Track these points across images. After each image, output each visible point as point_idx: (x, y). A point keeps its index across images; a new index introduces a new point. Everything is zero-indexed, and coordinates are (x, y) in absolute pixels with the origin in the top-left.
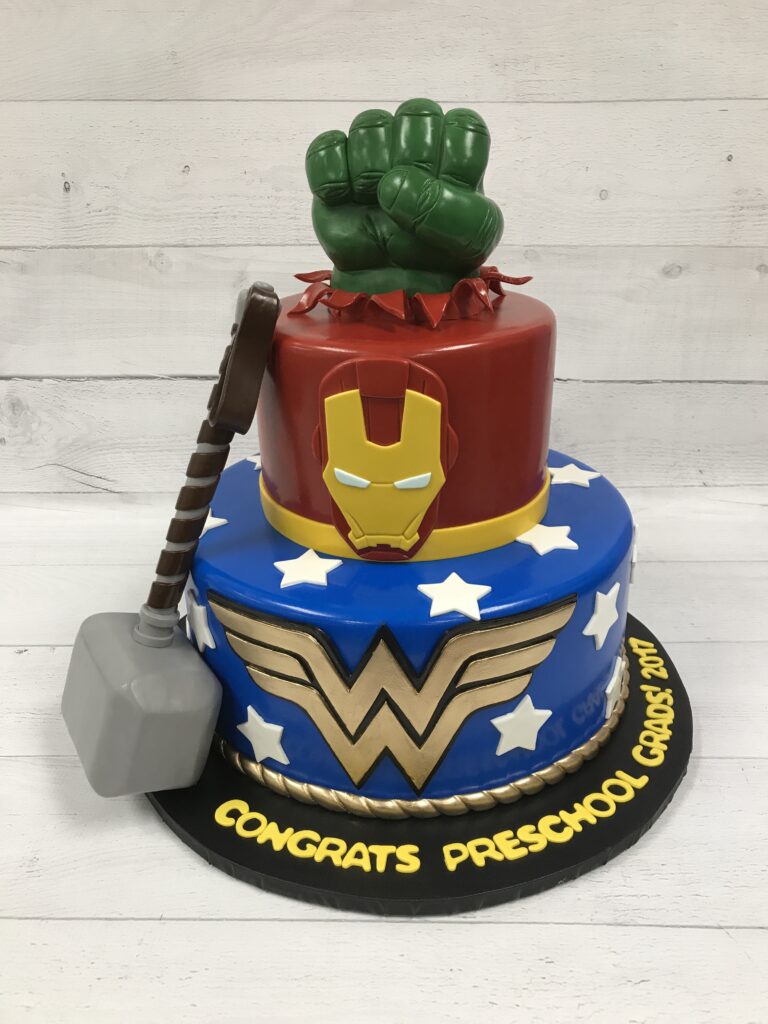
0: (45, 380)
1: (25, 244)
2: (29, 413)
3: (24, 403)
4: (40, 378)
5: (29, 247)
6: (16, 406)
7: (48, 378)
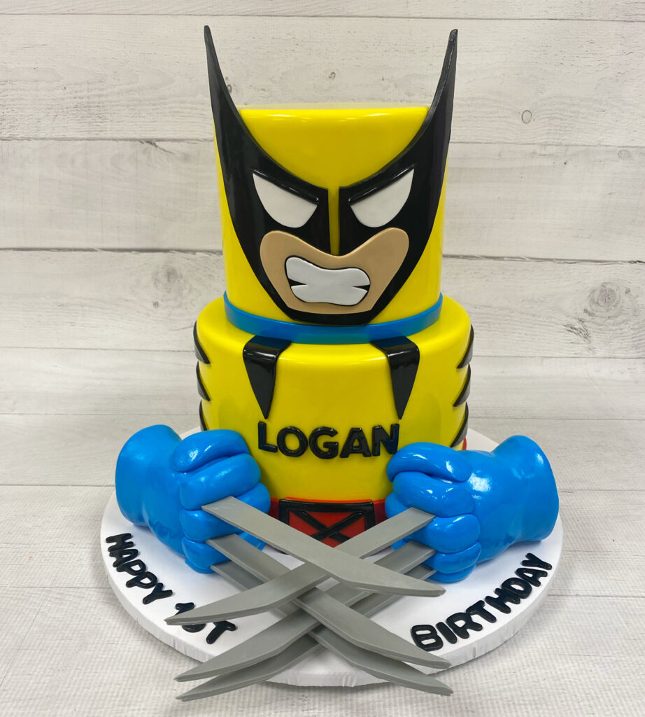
0: (198, 254)
1: (190, 137)
2: (182, 281)
3: (178, 272)
4: (194, 252)
5: (192, 140)
6: (171, 274)
7: (201, 251)
